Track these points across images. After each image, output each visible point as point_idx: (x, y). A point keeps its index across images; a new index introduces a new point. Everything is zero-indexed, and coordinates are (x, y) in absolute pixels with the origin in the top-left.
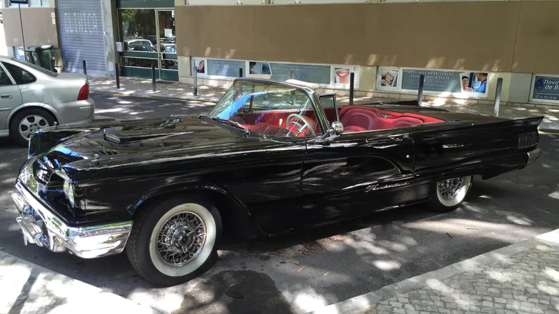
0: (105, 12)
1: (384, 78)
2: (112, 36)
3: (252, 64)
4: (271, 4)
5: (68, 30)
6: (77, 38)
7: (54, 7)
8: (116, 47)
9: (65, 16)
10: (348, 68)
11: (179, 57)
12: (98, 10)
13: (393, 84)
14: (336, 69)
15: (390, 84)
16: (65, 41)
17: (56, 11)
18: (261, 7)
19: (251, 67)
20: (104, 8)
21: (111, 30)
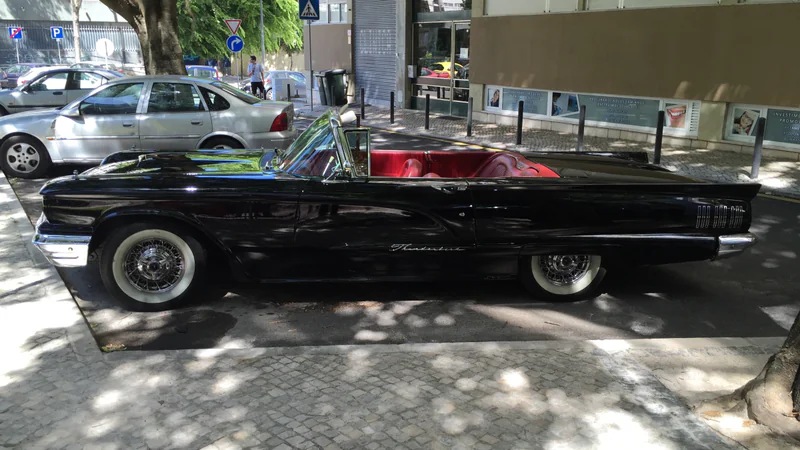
0: (400, 28)
1: (737, 121)
2: (404, 58)
3: (556, 96)
4: (586, 11)
5: (362, 51)
6: (371, 60)
7: (351, 23)
8: (407, 72)
9: (361, 33)
10: (684, 104)
11: (471, 85)
12: (392, 25)
13: (751, 132)
14: (667, 105)
15: (747, 132)
16: (360, 64)
17: (353, 27)
18: (573, 14)
19: (554, 100)
20: (399, 21)
21: (402, 50)
